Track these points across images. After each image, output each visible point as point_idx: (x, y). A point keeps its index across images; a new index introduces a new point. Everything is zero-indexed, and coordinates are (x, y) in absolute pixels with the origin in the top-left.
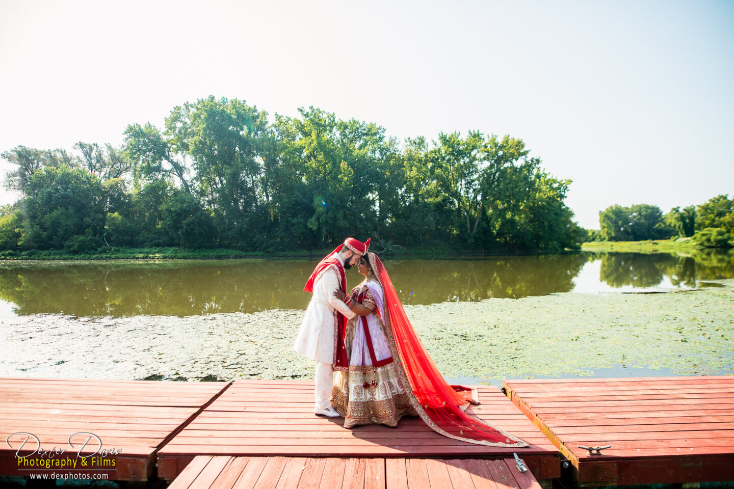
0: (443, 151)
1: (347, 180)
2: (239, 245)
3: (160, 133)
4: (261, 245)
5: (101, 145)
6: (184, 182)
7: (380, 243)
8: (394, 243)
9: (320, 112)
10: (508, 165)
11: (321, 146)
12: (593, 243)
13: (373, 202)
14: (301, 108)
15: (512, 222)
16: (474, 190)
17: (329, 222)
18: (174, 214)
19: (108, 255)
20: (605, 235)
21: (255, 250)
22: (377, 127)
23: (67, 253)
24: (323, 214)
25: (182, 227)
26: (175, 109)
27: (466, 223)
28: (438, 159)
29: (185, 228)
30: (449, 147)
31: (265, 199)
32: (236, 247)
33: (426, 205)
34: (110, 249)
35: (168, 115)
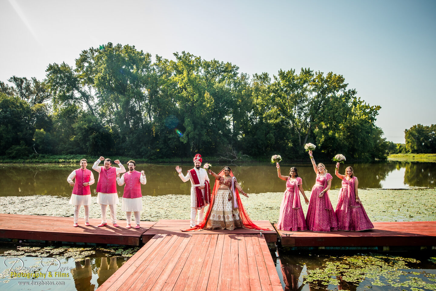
0: (282, 84)
1: (209, 106)
2: (130, 153)
3: (72, 71)
4: (146, 154)
5: (29, 78)
6: (90, 107)
7: (233, 153)
8: (244, 154)
9: (190, 56)
10: (330, 95)
11: (191, 81)
12: (399, 154)
13: (228, 122)
14: (176, 53)
15: (333, 138)
16: (305, 114)
17: (196, 137)
18: (83, 131)
19: (37, 160)
20: (410, 148)
21: (141, 157)
22: (232, 65)
23: (8, 158)
24: (191, 131)
25: (89, 140)
26: (83, 53)
27: (298, 139)
28: (278, 90)
29: (91, 141)
30: (286, 81)
31: (149, 119)
32: (128, 155)
33: (268, 125)
34: (38, 156)
35: (78, 57)
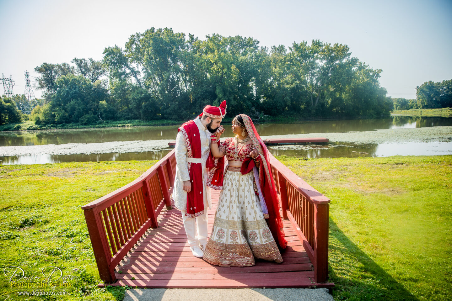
0: (296, 54)
1: (236, 77)
2: (174, 117)
3: (122, 51)
4: (186, 117)
5: (87, 59)
6: (138, 81)
7: (256, 114)
8: (265, 114)
9: (219, 37)
10: (337, 62)
11: (221, 59)
12: (411, 110)
13: (251, 88)
15: (340, 99)
16: (316, 79)
18: (137, 101)
19: (104, 125)
20: (420, 104)
21: (182, 120)
22: (254, 40)
23: (81, 125)
24: (222, 98)
25: (141, 108)
26: (132, 37)
27: (311, 100)
28: (292, 60)
29: (143, 108)
30: (299, 52)
31: (185, 88)
32: (172, 118)
33: (285, 89)
34: (103, 122)
35: (128, 41)
